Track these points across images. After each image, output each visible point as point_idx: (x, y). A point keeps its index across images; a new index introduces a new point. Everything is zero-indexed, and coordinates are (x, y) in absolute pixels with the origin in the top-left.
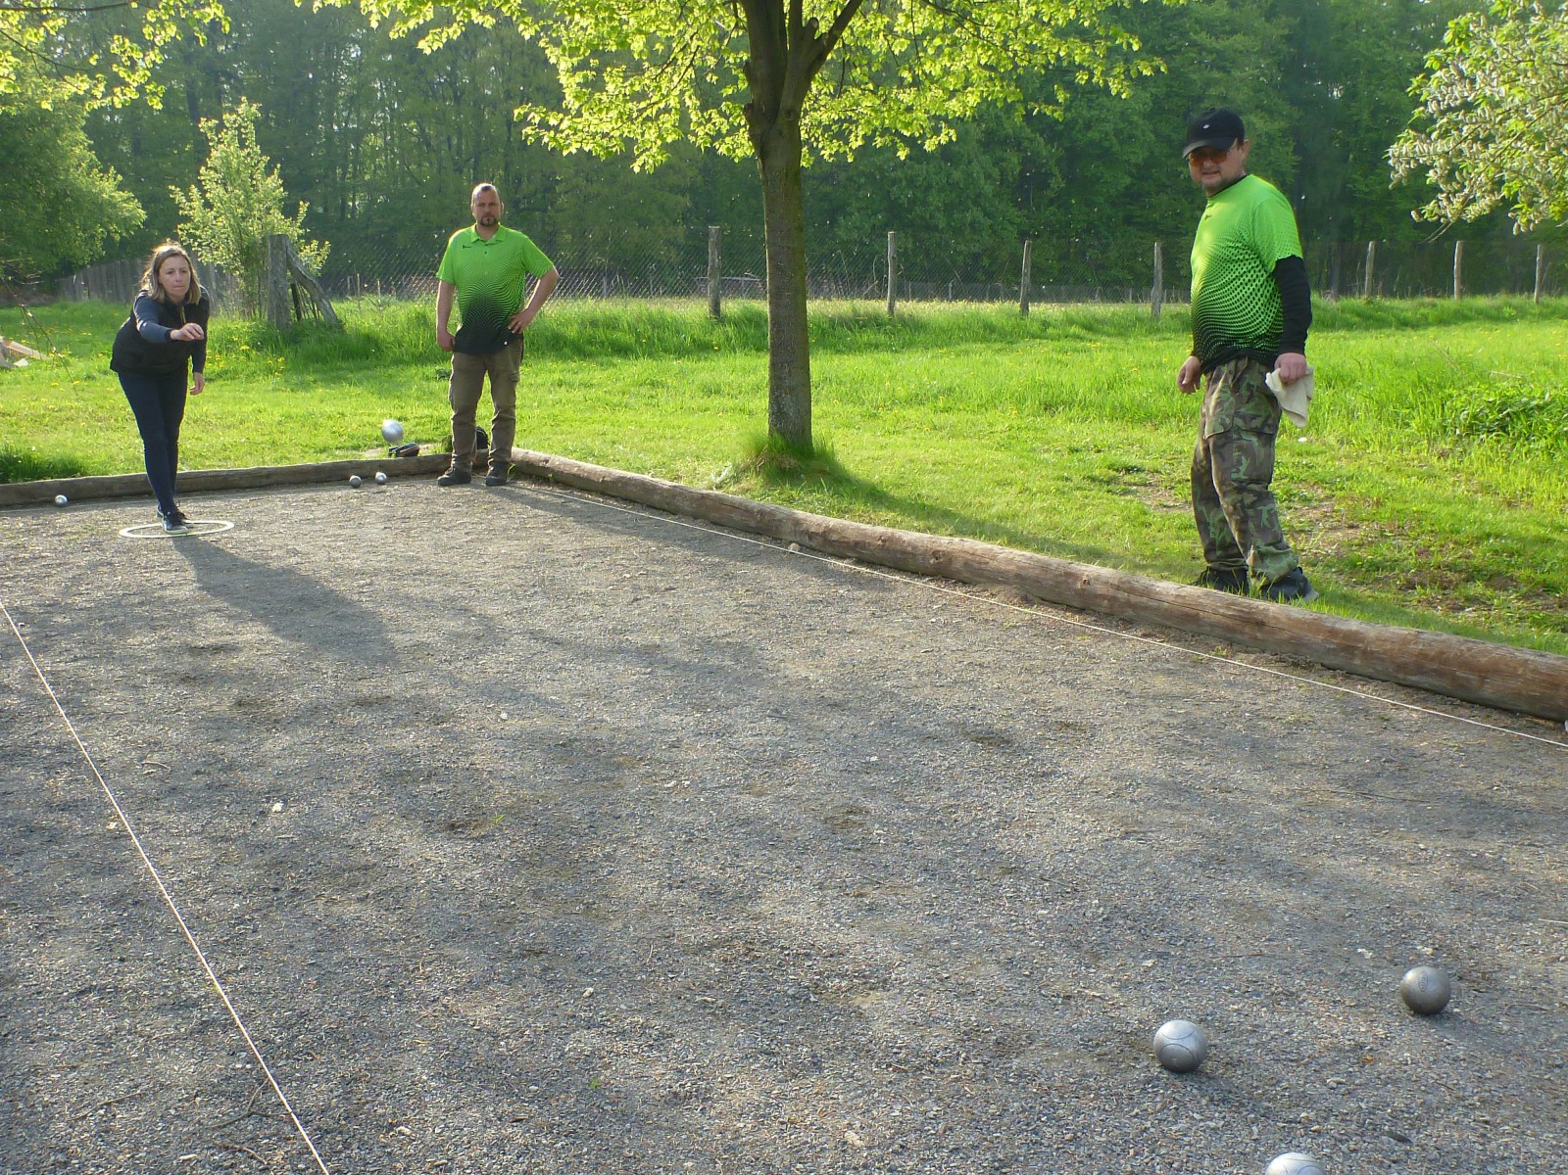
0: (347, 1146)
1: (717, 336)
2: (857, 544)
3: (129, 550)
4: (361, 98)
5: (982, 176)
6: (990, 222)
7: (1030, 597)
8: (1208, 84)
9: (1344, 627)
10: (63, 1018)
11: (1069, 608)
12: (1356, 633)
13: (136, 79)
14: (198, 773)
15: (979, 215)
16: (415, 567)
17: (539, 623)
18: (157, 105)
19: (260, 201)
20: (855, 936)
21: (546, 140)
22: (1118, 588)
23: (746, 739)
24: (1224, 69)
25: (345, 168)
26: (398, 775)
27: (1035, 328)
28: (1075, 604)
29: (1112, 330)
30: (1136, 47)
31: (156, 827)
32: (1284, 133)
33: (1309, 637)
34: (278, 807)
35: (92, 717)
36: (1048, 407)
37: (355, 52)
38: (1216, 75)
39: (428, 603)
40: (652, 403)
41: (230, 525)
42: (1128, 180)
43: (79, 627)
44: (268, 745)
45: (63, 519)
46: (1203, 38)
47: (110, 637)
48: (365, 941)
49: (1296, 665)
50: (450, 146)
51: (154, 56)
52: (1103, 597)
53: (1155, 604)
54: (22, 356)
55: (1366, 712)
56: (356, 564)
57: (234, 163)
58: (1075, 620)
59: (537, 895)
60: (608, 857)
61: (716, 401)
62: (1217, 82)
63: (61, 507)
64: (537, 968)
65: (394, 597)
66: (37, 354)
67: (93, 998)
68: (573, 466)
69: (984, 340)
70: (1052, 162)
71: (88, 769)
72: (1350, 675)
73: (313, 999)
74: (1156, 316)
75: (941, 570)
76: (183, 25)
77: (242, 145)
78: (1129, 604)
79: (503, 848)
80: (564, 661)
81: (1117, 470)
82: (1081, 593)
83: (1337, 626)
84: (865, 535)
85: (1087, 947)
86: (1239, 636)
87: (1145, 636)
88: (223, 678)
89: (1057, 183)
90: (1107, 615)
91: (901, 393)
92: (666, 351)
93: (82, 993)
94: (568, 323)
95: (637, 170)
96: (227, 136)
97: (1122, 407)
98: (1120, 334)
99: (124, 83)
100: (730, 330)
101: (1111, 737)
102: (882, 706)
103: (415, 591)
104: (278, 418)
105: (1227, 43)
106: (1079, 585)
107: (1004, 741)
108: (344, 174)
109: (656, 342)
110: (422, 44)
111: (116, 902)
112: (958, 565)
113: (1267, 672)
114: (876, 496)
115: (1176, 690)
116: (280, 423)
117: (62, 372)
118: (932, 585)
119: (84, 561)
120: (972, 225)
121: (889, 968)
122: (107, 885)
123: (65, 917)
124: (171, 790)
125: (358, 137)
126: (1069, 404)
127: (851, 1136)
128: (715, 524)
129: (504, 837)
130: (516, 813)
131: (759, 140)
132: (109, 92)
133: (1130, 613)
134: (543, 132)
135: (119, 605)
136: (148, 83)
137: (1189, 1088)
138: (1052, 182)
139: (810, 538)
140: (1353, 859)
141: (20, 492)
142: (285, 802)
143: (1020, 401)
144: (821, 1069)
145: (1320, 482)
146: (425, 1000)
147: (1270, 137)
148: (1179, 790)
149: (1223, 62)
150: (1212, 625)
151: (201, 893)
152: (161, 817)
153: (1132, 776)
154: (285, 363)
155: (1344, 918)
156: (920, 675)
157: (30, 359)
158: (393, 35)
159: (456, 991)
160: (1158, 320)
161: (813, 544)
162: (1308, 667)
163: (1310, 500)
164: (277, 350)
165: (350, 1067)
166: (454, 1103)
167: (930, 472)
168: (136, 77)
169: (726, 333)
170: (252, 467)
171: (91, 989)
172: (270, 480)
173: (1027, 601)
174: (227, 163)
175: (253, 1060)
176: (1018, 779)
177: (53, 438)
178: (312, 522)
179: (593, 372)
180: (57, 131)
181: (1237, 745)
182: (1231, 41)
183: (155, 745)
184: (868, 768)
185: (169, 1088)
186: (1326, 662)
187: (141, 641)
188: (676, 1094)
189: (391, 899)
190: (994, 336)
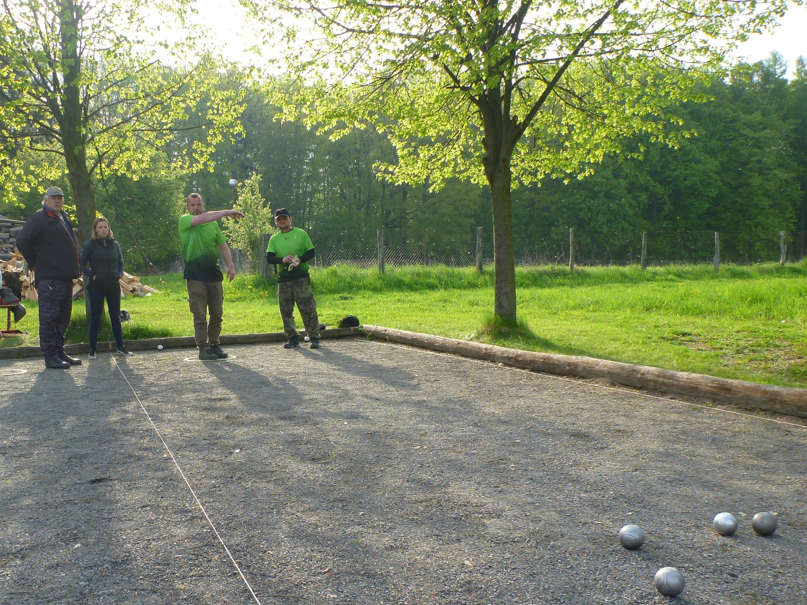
0: (245, 555)
1: (481, 280)
2: (531, 361)
3: (187, 366)
4: (314, 177)
5: (627, 205)
6: (632, 228)
7: (615, 383)
8: (751, 155)
9: (771, 389)
10: (135, 514)
11: (635, 387)
12: (777, 392)
13: (203, 160)
14: (205, 439)
15: (626, 225)
16: (316, 372)
17: (371, 393)
18: (212, 170)
19: (260, 220)
20: (490, 500)
21: (387, 179)
22: (658, 376)
23: (458, 433)
24: (760, 147)
25: (304, 210)
26: (293, 442)
27: (649, 276)
28: (637, 385)
29: (692, 277)
30: (681, 124)
31: (183, 456)
32: (794, 179)
33: (753, 394)
34: (238, 451)
35: (163, 421)
36: (648, 309)
37: (311, 155)
38: (756, 150)
39: (319, 385)
40: (444, 308)
41: (235, 357)
42: (708, 205)
43: (162, 391)
44: (238, 431)
45: (160, 355)
46: (747, 132)
47: (175, 395)
48: (267, 495)
49: (746, 409)
50: (355, 198)
51: (211, 149)
52: (651, 381)
53: (676, 383)
54: (149, 291)
55: (779, 429)
56: (289, 371)
57: (249, 202)
58: (636, 393)
59: (346, 482)
60: (381, 471)
61: (475, 307)
62: (756, 154)
63: (160, 350)
64: (340, 505)
65: (305, 383)
66: (156, 291)
67: (148, 508)
68: (398, 332)
69: (621, 282)
70: (666, 197)
71: (158, 437)
72: (774, 413)
73: (240, 513)
74: (716, 270)
75: (572, 372)
76: (225, 136)
77: (253, 194)
78: (664, 384)
79: (334, 467)
80: (379, 406)
81: (678, 335)
82: (640, 380)
83: (767, 389)
84: (535, 357)
85: (601, 507)
86: (719, 397)
87: (671, 399)
88: (221, 409)
89: (668, 207)
90: (653, 390)
91: (571, 304)
92: (453, 288)
93: (144, 507)
94: (406, 274)
95: (431, 191)
96: (246, 190)
97: (687, 308)
98: (697, 279)
99: (197, 161)
100: (487, 277)
101: (640, 435)
102: (528, 423)
103: (313, 381)
104: (261, 315)
105: (761, 134)
106: (639, 376)
107: (585, 436)
108: (304, 213)
109: (449, 283)
110: (331, 137)
111: (162, 479)
112: (580, 369)
113: (732, 413)
114: (547, 345)
115: (680, 419)
116: (262, 317)
117: (166, 298)
118: (567, 379)
119: (167, 369)
120: (622, 230)
121: (502, 511)
122: (160, 474)
123: (140, 484)
124: (192, 444)
125: (311, 195)
126: (659, 308)
127: (467, 562)
128: (465, 356)
129: (336, 463)
130: (342, 456)
131: (490, 174)
132: (191, 166)
133: (664, 388)
134: (386, 175)
135: (180, 384)
136: (208, 161)
137: (635, 554)
138: (666, 208)
139: (509, 360)
140: (750, 482)
141: (143, 344)
142: (241, 449)
143: (633, 307)
144: (460, 542)
145: (787, 338)
146: (288, 514)
147: (787, 182)
148: (668, 455)
149: (759, 144)
150: (705, 392)
151: (199, 478)
152: (187, 453)
153: (647, 450)
154: (268, 293)
155: (736, 502)
156: (550, 412)
157: (152, 293)
158: (318, 134)
159: (303, 512)
160: (718, 272)
161: (510, 363)
162: (751, 410)
163: (779, 347)
164: (265, 288)
165: (250, 533)
166: (294, 545)
167: (578, 335)
168: (203, 159)
169: (485, 279)
170: (247, 333)
171: (148, 506)
173: (613, 384)
174: (245, 202)
175: (211, 529)
176: (588, 450)
177: (159, 322)
178: (273, 356)
179: (416, 296)
180: (171, 194)
181: (705, 439)
182: (763, 132)
183: (189, 430)
184: (514, 444)
185: (175, 536)
186: (762, 407)
187: (189, 397)
188: (392, 547)
189: (280, 482)
190: (627, 280)
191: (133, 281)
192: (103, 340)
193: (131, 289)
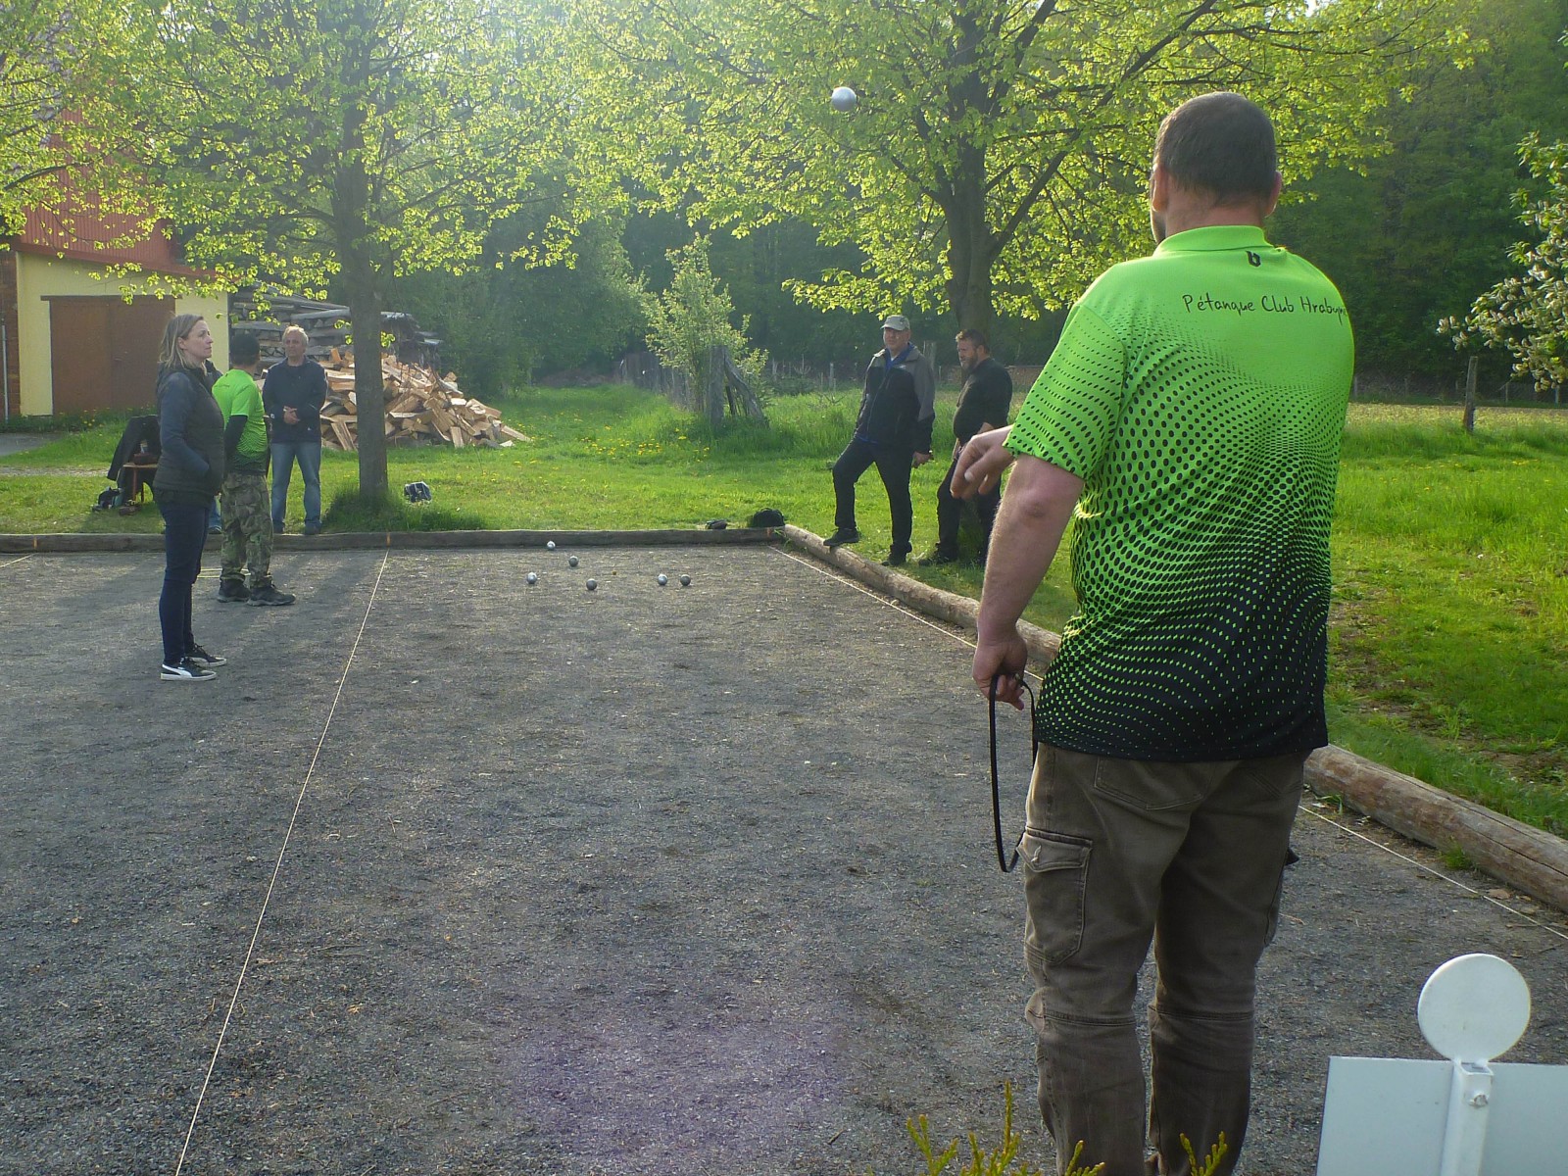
18: (571, 265)
54: (509, 438)
57: (693, 285)
66: (521, 437)
77: (698, 270)
117: (534, 452)
128: (870, 586)
131: (955, 306)
154: (709, 451)
157: (514, 440)
172: (612, 540)
174: (686, 285)
191: (482, 418)
192: (380, 530)
193: (477, 433)
